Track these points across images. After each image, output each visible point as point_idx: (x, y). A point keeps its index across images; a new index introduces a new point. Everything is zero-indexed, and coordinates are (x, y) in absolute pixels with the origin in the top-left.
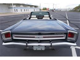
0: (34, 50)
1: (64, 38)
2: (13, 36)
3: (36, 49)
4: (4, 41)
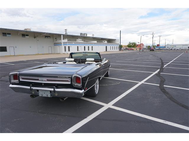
0: (40, 96)
1: (69, 83)
2: (20, 78)
3: (41, 95)
4: (11, 83)
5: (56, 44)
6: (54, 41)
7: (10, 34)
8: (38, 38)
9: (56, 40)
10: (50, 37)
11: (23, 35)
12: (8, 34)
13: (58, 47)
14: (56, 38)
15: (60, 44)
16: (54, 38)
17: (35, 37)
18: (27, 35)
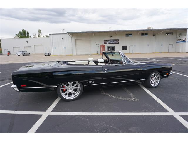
5: (178, 41)
6: (177, 37)
7: (131, 34)
8: (156, 36)
9: (179, 36)
10: (172, 33)
11: (143, 34)
12: (130, 34)
13: (180, 45)
14: (180, 34)
15: (184, 41)
16: (178, 33)
17: (154, 35)
18: (146, 34)
